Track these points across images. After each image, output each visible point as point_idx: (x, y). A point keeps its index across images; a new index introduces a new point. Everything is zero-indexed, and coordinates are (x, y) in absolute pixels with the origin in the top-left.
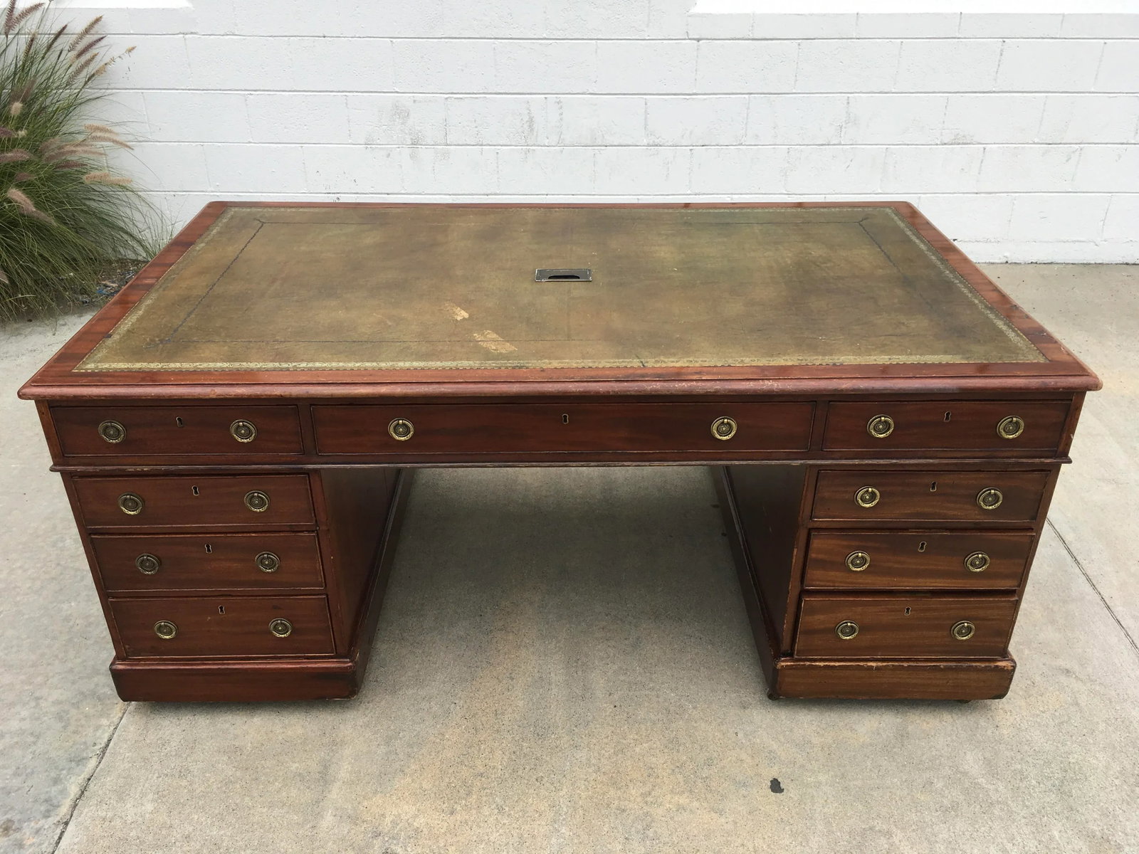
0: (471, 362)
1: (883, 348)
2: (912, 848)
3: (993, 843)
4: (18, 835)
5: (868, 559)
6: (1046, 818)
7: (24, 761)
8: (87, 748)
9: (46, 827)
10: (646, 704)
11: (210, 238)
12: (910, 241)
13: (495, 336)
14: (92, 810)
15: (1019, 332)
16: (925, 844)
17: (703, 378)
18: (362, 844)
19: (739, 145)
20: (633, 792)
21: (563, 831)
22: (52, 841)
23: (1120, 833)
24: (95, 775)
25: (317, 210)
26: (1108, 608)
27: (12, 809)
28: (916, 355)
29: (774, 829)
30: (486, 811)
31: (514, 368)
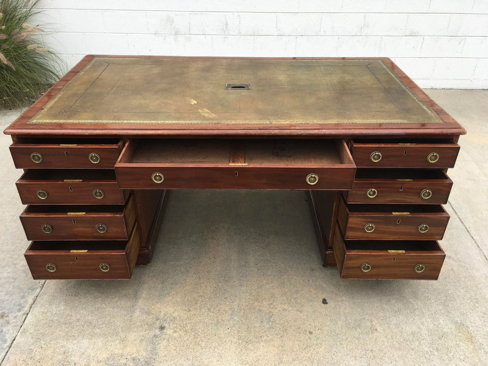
0: (197, 121)
1: (373, 117)
2: (380, 326)
3: (415, 325)
4: (7, 319)
5: (374, 227)
6: (437, 315)
7: (10, 289)
8: (36, 284)
9: (19, 315)
10: (271, 269)
11: (86, 70)
12: (389, 73)
13: (208, 111)
14: (38, 309)
15: (432, 111)
16: (386, 325)
17: (296, 128)
18: (152, 323)
19: (317, 36)
20: (265, 303)
21: (235, 318)
22: (21, 321)
23: (468, 322)
24: (39, 295)
25: (132, 59)
26: (468, 231)
27: (5, 308)
28: (388, 119)
29: (323, 318)
30: (203, 310)
31: (215, 124)
